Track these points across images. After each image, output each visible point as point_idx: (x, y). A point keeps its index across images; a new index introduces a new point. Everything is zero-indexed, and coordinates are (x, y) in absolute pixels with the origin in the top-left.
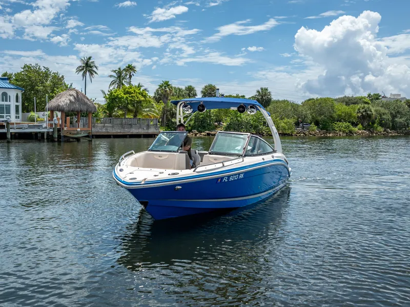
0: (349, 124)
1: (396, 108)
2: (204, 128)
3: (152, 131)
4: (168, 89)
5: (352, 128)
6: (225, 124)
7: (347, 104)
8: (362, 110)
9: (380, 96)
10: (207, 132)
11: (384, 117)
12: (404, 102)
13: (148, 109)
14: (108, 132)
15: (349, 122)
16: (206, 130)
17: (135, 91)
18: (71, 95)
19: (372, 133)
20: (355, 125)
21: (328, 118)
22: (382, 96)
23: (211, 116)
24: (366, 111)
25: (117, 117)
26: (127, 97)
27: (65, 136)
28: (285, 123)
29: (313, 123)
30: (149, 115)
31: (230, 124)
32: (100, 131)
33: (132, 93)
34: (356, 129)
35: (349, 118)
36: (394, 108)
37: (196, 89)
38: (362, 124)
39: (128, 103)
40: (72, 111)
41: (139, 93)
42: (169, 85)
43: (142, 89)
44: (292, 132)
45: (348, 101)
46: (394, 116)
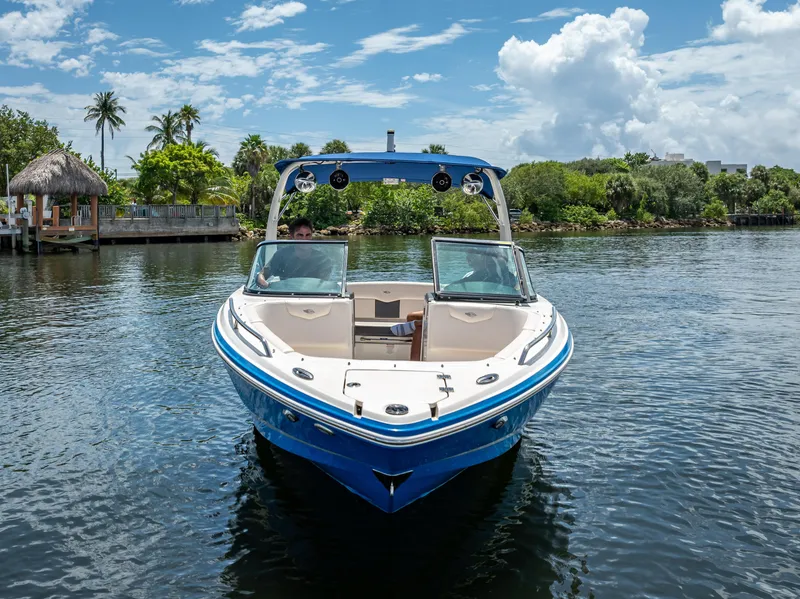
0: (592, 209)
1: (677, 178)
2: (326, 221)
3: (224, 228)
4: (257, 150)
5: (597, 216)
6: (364, 213)
7: (589, 172)
8: (614, 184)
9: (647, 157)
10: (332, 228)
11: (655, 194)
12: (691, 168)
13: (217, 188)
14: (139, 233)
15: (592, 206)
16: (330, 225)
17: (190, 154)
18: (54, 163)
19: (634, 224)
20: (602, 210)
21: (553, 199)
22: (652, 157)
23: (339, 199)
24: (622, 185)
25: (161, 203)
26: (175, 166)
27: (44, 243)
28: (475, 210)
29: (526, 209)
30: (219, 199)
31: (374, 213)
32: (124, 229)
33: (186, 158)
34: (604, 218)
35: (592, 199)
36: (674, 179)
37: (311, 149)
38: (616, 209)
39: (178, 178)
40: (58, 192)
41: (200, 159)
42: (260, 143)
43: (205, 149)
44: (488, 225)
45: (592, 168)
46: (673, 194)
